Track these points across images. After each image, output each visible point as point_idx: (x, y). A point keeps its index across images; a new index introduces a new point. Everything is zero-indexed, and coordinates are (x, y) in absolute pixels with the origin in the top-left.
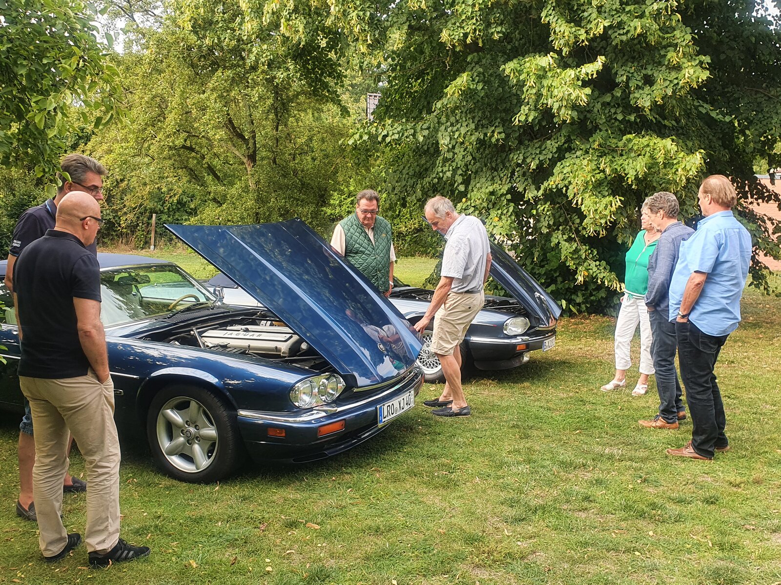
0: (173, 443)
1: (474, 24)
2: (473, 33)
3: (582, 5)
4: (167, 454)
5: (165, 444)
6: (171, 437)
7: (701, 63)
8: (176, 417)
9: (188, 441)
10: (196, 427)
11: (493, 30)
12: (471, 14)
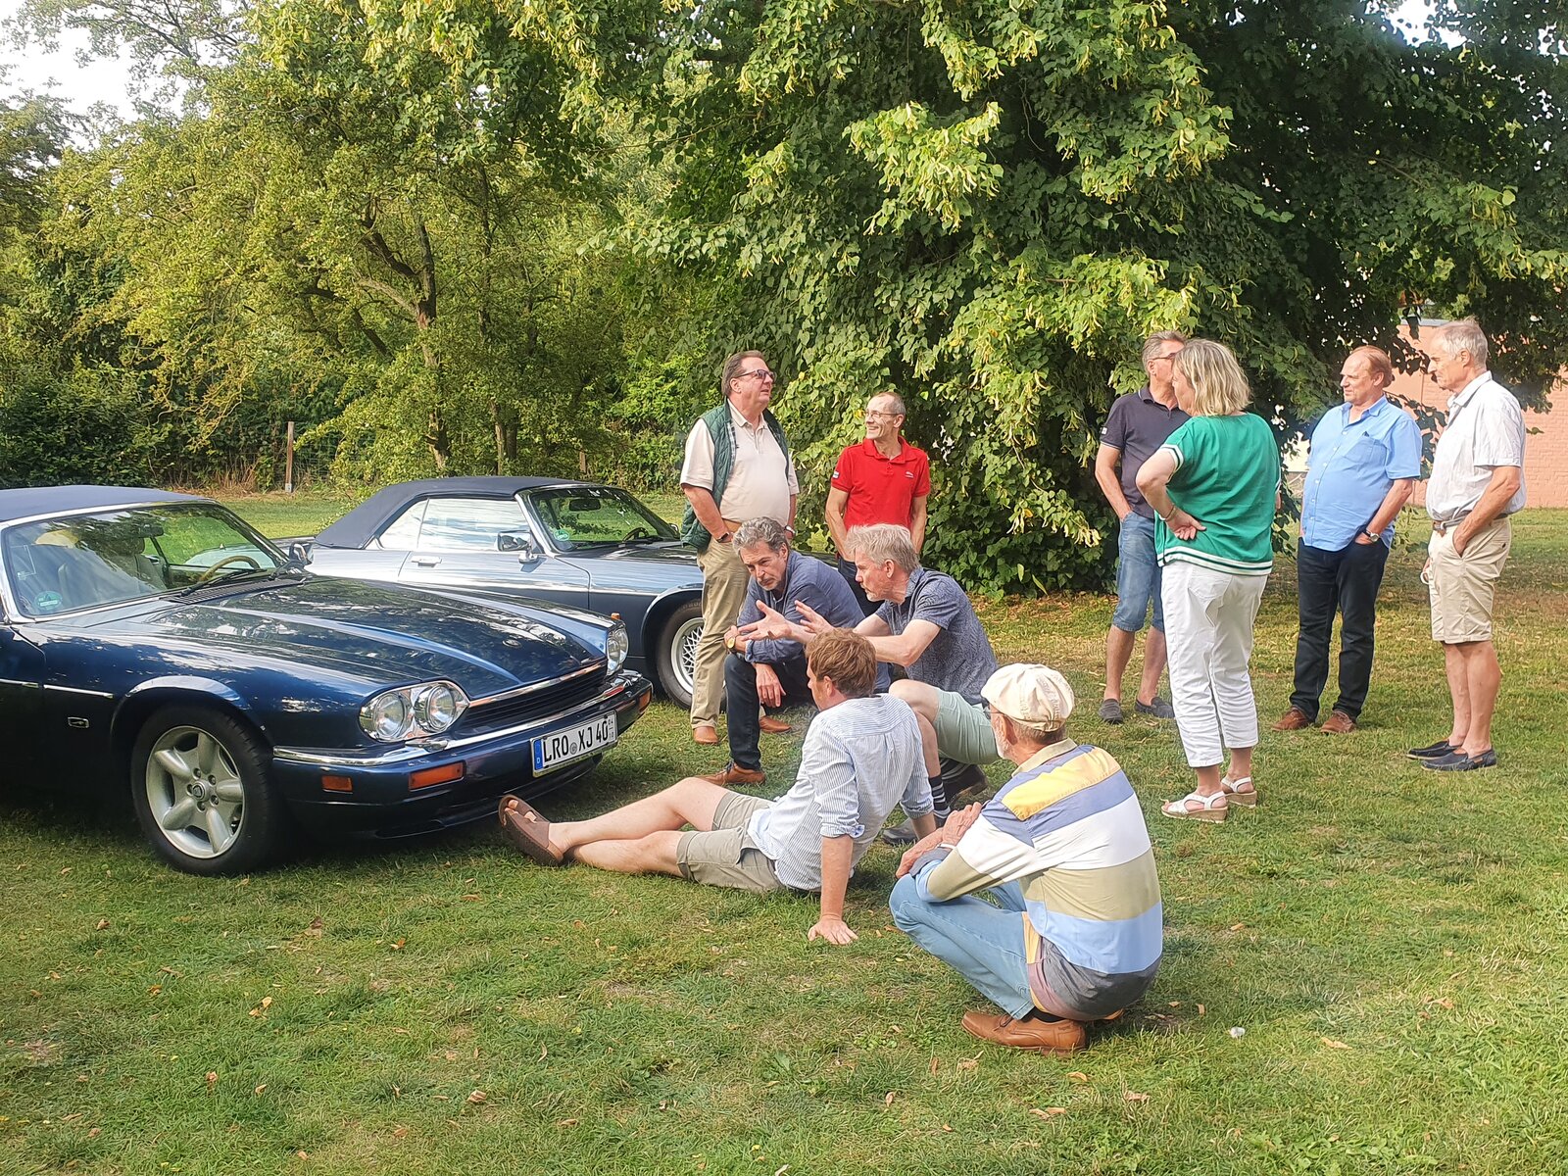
0: (176, 807)
1: (795, 56)
2: (795, 75)
3: (993, 8)
4: (167, 828)
5: (162, 810)
6: (172, 799)
7: (1214, 120)
8: (176, 762)
9: (199, 804)
10: (210, 778)
11: (833, 63)
12: (788, 38)
